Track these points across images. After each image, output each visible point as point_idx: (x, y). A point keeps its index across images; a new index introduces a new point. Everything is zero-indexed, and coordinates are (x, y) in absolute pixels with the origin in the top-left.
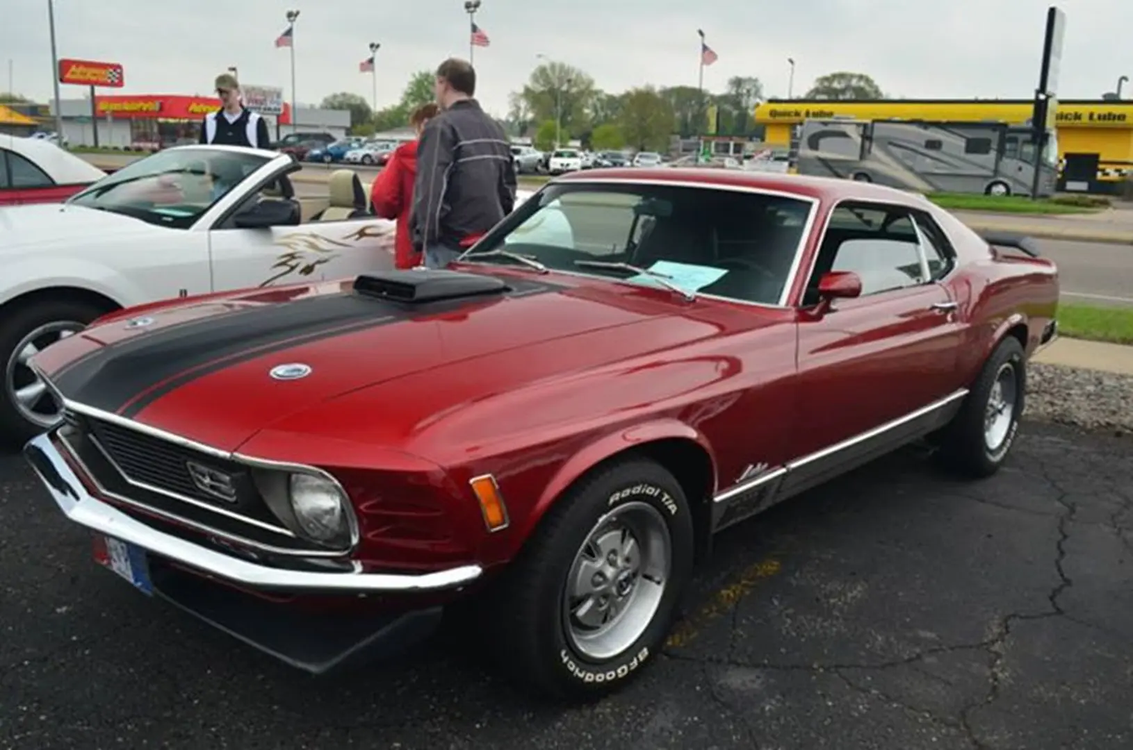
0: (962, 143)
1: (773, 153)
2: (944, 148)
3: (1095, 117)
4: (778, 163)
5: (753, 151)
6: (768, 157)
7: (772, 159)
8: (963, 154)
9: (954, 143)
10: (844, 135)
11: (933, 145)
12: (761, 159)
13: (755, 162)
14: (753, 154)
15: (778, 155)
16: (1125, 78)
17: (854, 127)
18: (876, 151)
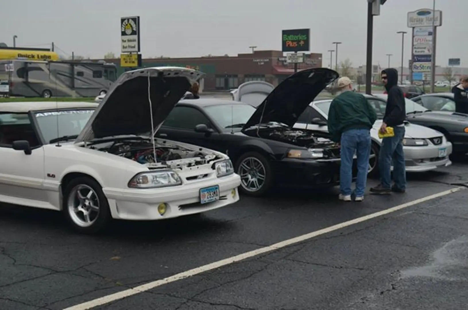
0: (91, 73)
2: (85, 75)
8: (92, 78)
9: (88, 72)
10: (40, 69)
11: (80, 74)
16: (16, 37)
17: (44, 65)
18: (52, 78)
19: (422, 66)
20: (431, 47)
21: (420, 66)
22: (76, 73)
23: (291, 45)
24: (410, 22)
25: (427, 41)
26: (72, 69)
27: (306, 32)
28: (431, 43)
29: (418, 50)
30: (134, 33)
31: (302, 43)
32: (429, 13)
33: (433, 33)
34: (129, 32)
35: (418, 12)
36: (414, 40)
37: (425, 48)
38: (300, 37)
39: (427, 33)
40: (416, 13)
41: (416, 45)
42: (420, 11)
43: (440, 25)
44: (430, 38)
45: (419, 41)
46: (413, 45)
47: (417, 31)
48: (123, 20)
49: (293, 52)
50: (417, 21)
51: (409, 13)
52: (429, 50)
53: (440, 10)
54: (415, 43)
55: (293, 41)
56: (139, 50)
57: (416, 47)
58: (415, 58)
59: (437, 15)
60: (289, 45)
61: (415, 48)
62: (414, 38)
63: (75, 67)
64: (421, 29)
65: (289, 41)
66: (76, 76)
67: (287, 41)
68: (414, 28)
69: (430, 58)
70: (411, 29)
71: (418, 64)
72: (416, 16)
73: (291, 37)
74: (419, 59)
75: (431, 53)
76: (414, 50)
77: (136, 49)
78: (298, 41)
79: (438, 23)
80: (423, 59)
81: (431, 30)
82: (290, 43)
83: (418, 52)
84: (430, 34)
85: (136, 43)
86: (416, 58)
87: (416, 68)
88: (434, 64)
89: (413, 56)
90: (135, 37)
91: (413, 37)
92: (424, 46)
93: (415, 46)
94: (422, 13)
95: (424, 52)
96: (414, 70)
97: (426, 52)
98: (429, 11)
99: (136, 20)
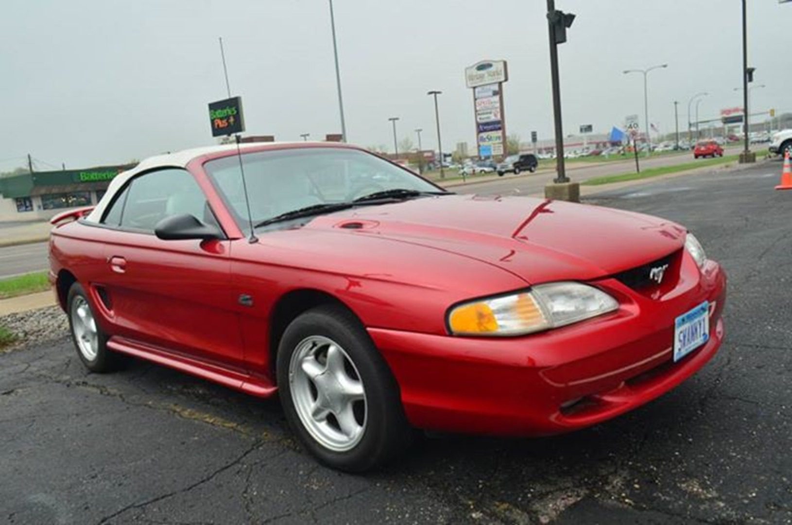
19: (489, 137)
20: (499, 110)
21: (487, 138)
23: (221, 126)
24: (470, 80)
25: (492, 103)
27: (234, 103)
28: (498, 105)
29: (483, 116)
31: (232, 120)
32: (490, 65)
33: (499, 93)
35: (476, 66)
36: (477, 104)
37: (490, 113)
38: (228, 111)
39: (491, 93)
40: (474, 68)
41: (480, 110)
42: (479, 65)
43: (506, 80)
44: (497, 98)
45: (483, 105)
46: (476, 111)
47: (479, 92)
49: (225, 136)
50: (477, 79)
51: (467, 69)
52: (495, 115)
53: (505, 59)
54: (478, 108)
55: (221, 119)
57: (480, 112)
58: (481, 127)
59: (501, 65)
60: (218, 126)
61: (479, 114)
62: (478, 101)
64: (483, 89)
65: (218, 118)
67: (215, 119)
68: (474, 88)
69: (498, 125)
70: (472, 90)
71: (484, 135)
72: (475, 72)
73: (220, 113)
74: (485, 128)
75: (499, 118)
76: (479, 117)
78: (228, 117)
79: (503, 79)
80: (490, 127)
81: (496, 88)
82: (219, 122)
83: (483, 119)
84: (495, 93)
86: (483, 128)
87: (482, 139)
88: (504, 133)
89: (478, 125)
91: (475, 99)
92: (489, 111)
93: (477, 113)
94: (481, 67)
95: (488, 118)
96: (481, 144)
97: (493, 118)
98: (491, 62)
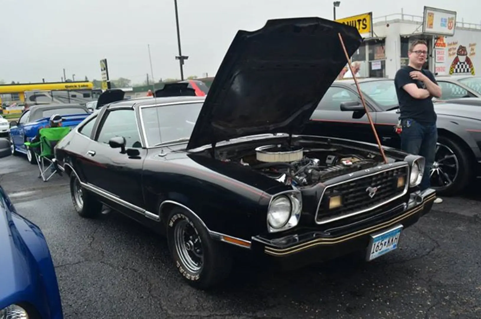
0: (82, 95)
1: (17, 104)
2: (77, 97)
3: (80, 86)
4: (20, 107)
5: (9, 104)
6: (16, 105)
7: (18, 105)
8: (82, 98)
9: (80, 95)
10: (44, 95)
11: (74, 96)
12: (13, 106)
13: (11, 108)
14: (9, 105)
15: (19, 104)
16: (74, 75)
17: (47, 93)
18: (54, 99)
22: (70, 96)
26: (69, 94)
30: (104, 69)
34: (103, 69)
48: (101, 61)
56: (108, 79)
63: (70, 93)
66: (71, 98)
77: (106, 79)
85: (106, 76)
90: (105, 72)
99: (105, 61)
